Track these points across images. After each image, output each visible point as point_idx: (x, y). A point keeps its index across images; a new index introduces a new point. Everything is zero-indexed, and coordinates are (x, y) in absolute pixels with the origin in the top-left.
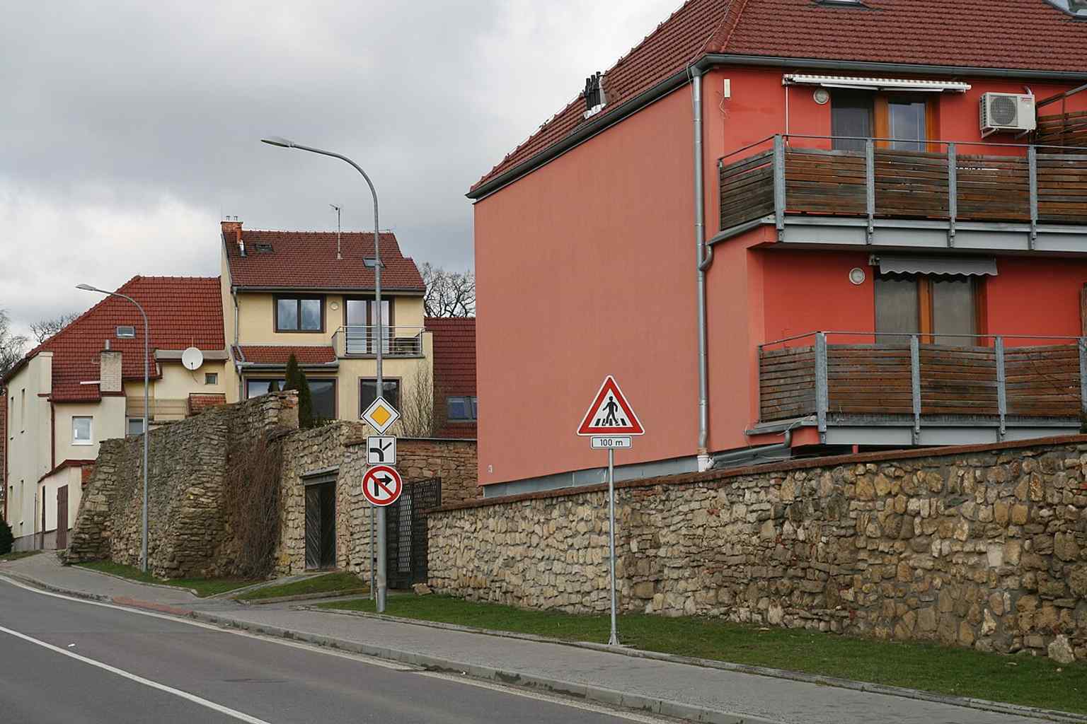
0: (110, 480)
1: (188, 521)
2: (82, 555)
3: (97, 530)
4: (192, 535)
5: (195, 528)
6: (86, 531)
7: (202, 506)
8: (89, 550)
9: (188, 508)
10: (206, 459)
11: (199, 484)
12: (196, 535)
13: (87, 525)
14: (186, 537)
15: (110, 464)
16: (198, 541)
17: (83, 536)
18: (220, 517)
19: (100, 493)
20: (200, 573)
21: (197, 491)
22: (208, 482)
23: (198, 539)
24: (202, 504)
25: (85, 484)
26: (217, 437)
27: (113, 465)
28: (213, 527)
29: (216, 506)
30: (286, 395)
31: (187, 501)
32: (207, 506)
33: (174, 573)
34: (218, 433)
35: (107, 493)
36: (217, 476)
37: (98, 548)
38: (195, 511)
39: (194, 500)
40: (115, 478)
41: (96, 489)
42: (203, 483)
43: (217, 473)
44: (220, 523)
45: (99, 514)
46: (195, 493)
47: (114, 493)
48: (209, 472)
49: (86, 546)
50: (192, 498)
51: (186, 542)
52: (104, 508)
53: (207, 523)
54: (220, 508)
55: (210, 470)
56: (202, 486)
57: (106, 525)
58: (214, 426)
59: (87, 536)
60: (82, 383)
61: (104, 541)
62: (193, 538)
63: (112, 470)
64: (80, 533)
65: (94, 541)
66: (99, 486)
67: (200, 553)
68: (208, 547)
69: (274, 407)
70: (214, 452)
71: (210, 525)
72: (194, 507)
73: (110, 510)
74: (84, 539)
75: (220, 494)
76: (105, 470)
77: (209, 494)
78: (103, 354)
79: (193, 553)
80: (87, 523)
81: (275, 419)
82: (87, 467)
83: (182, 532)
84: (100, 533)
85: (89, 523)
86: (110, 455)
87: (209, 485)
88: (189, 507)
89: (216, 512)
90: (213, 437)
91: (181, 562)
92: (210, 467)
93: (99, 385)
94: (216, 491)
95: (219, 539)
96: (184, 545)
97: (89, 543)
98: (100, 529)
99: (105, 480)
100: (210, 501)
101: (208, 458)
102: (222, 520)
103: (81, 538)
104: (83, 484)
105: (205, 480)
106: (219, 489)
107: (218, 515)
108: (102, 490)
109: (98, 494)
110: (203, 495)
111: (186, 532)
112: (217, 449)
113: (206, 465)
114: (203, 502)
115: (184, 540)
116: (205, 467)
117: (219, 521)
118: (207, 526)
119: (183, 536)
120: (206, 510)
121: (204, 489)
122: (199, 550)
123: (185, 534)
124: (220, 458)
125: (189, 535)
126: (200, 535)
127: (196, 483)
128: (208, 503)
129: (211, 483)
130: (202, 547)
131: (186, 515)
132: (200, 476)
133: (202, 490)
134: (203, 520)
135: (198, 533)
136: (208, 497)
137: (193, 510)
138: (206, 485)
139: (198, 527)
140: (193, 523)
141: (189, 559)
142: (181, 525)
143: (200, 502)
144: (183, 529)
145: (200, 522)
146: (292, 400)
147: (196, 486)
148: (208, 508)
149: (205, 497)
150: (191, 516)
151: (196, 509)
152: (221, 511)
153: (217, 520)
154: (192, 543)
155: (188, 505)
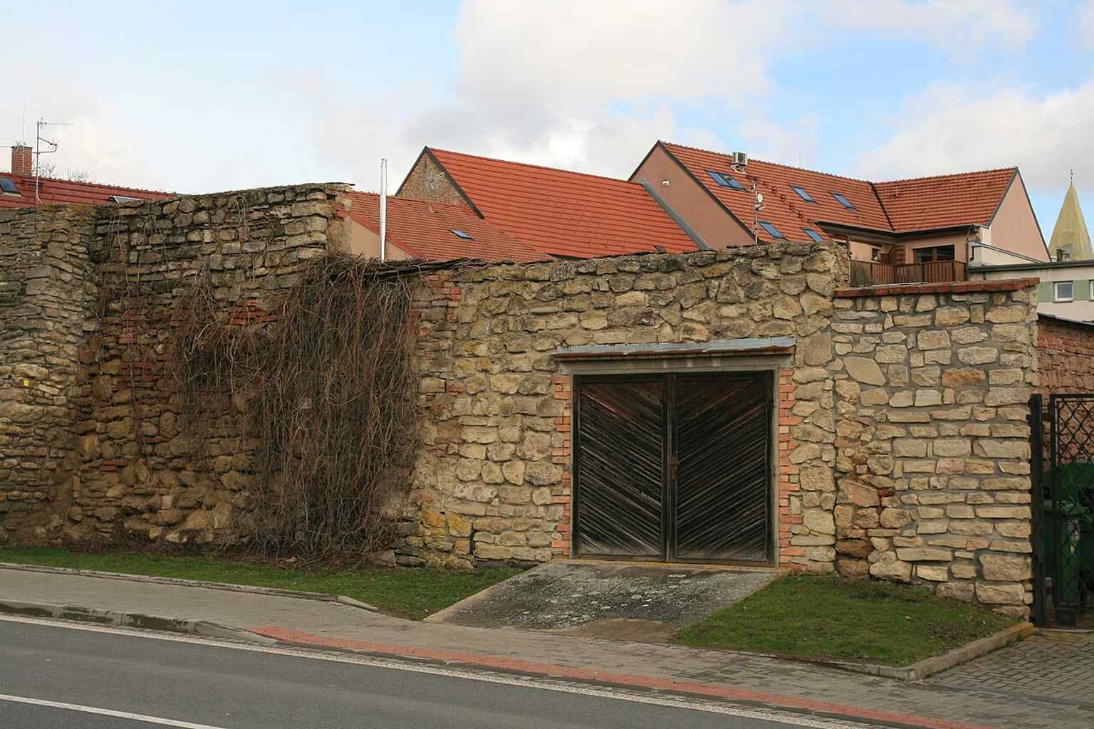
1: (18, 429)
4: (24, 458)
5: (31, 444)
7: (44, 401)
9: (18, 405)
10: (53, 309)
11: (39, 356)
12: (30, 457)
14: (14, 461)
16: (34, 470)
18: (71, 425)
20: (36, 537)
21: (34, 370)
22: (51, 354)
23: (34, 465)
24: (43, 397)
26: (69, 268)
28: (59, 444)
29: (65, 401)
31: (18, 391)
32: (50, 400)
34: (72, 260)
36: (68, 342)
38: (31, 410)
39: (30, 388)
42: (44, 354)
43: (70, 338)
44: (71, 436)
46: (32, 374)
48: (55, 334)
50: (26, 383)
51: (13, 471)
53: (50, 436)
54: (71, 406)
55: (57, 330)
56: (41, 360)
58: (66, 246)
62: (27, 465)
67: (37, 494)
68: (50, 482)
70: (63, 296)
71: (55, 438)
72: (29, 403)
75: (72, 378)
77: (56, 378)
79: (26, 494)
83: (8, 451)
87: (54, 360)
88: (19, 402)
89: (68, 415)
90: (64, 266)
91: (3, 513)
92: (58, 325)
94: (65, 373)
95: (68, 468)
96: (11, 478)
100: (56, 391)
101: (56, 306)
102: (74, 429)
105: (47, 348)
106: (69, 370)
107: (67, 421)
110: (45, 380)
111: (16, 452)
112: (69, 291)
113: (52, 321)
114: (44, 392)
115: (11, 469)
116: (50, 324)
117: (68, 431)
118: (49, 440)
119: (10, 460)
120: (51, 408)
121: (47, 368)
122: (36, 488)
123: (14, 457)
124: (74, 308)
125: (19, 458)
126: (37, 459)
127: (33, 355)
128: (53, 395)
129: (58, 357)
130: (41, 483)
131: (15, 418)
132: (41, 340)
133: (44, 369)
134: (43, 429)
135: (36, 454)
136: (53, 383)
137: (28, 407)
138: (50, 359)
139: (35, 442)
140: (27, 433)
141: (17, 506)
142: (8, 437)
143: (39, 392)
144: (11, 447)
145: (38, 431)
146: (344, 203)
147: (34, 360)
148: (53, 405)
149: (48, 383)
150: (24, 421)
151: (32, 407)
152: (74, 412)
153: (67, 428)
154: (24, 475)
155: (20, 399)
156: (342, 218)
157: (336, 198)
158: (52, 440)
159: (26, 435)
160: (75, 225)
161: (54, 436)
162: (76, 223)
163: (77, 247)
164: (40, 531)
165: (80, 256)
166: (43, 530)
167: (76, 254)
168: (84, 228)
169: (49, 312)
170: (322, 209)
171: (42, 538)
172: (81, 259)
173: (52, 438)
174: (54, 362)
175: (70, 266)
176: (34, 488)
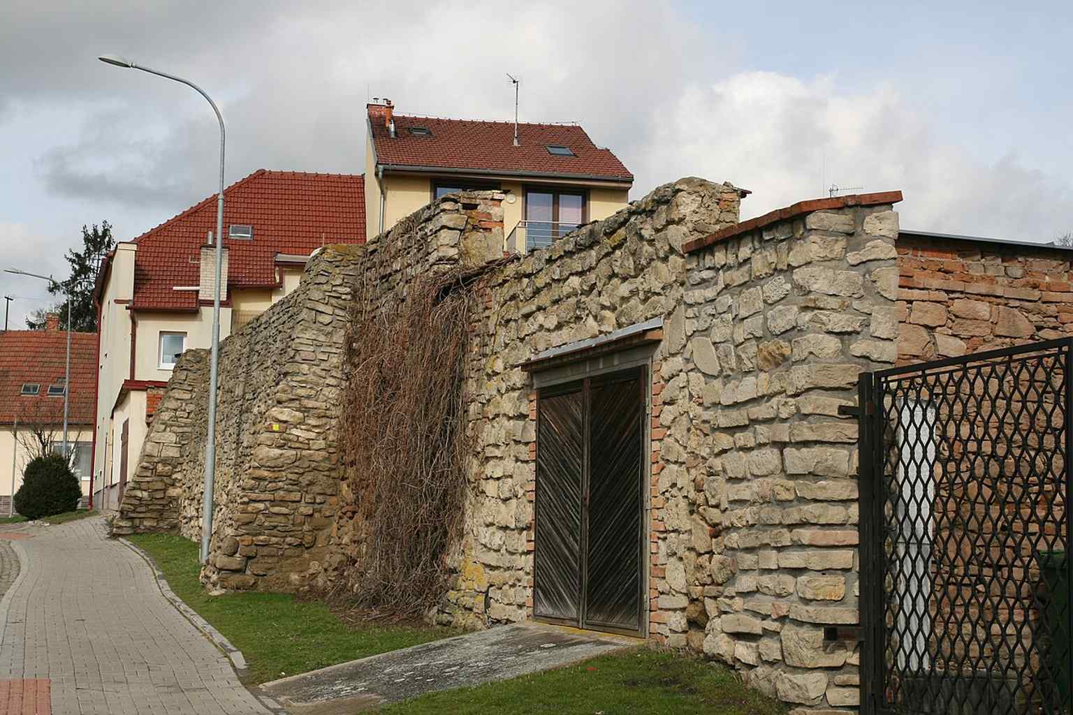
0: (185, 410)
1: (266, 474)
2: (137, 522)
3: (160, 485)
4: (273, 503)
5: (281, 488)
6: (144, 486)
7: (297, 445)
8: (149, 515)
9: (268, 449)
10: (307, 352)
11: (292, 400)
12: (283, 502)
13: (147, 477)
14: (261, 506)
15: (186, 387)
16: (285, 515)
17: (139, 494)
18: (330, 470)
19: (168, 429)
20: (289, 583)
21: (285, 414)
22: (308, 397)
23: (284, 510)
24: (297, 441)
25: (151, 416)
26: (329, 310)
27: (190, 388)
28: (316, 489)
29: (323, 446)
30: (478, 201)
31: (268, 435)
32: (307, 444)
33: (235, 579)
34: (333, 301)
35: (180, 430)
36: (328, 385)
37: (161, 512)
38: (281, 455)
39: (281, 432)
40: (191, 407)
41: (163, 424)
42: (298, 399)
43: (329, 380)
44: (331, 481)
45: (165, 462)
46: (284, 418)
47: (189, 430)
48: (312, 377)
49: (143, 509)
50: (276, 427)
51: (260, 516)
52: (173, 452)
53: (305, 480)
54: (332, 450)
55: (315, 373)
56: (296, 404)
57: (177, 479)
58: (325, 287)
59: (145, 494)
60: (175, 288)
61: (170, 502)
62: (276, 510)
63: (187, 396)
64: (134, 489)
65: (156, 502)
66: (167, 418)
67: (289, 539)
68: (306, 527)
69: (451, 224)
70: (322, 338)
71: (311, 483)
72: (279, 447)
73: (182, 456)
74: (140, 499)
75: (334, 422)
76: (177, 396)
77: (313, 422)
79: (274, 540)
80: (145, 474)
81: (453, 252)
82: (155, 392)
83: (253, 496)
84: (165, 490)
85: (149, 474)
86: (185, 372)
87: (311, 404)
88: (270, 446)
89: (326, 459)
90: (321, 308)
91: (249, 558)
92: (314, 368)
93: (197, 292)
94: (324, 416)
95: (328, 514)
96: (257, 523)
97: (147, 505)
98: (166, 484)
99: (176, 410)
100: (312, 435)
101: (312, 349)
102: (334, 474)
103: (135, 497)
104: (149, 416)
105: (302, 392)
106: (331, 412)
107: (327, 465)
108: (172, 426)
109: (165, 430)
110: (299, 423)
111: (262, 496)
112: (329, 333)
113: (308, 364)
114: (298, 436)
115: (257, 513)
116: (305, 367)
117: (328, 476)
118: (304, 485)
119: (256, 505)
120: (305, 452)
121: (302, 412)
122: (287, 532)
123: (259, 501)
124: (334, 350)
125: (267, 503)
126: (290, 504)
127: (284, 399)
128: (308, 439)
129: (316, 401)
130: (294, 528)
131: (263, 462)
132: (295, 384)
133: (297, 413)
134: (296, 473)
135: (286, 499)
136: (308, 427)
137: (278, 451)
138: (305, 402)
139: (286, 487)
140: (276, 478)
141: (266, 551)
142: (253, 482)
143: (291, 437)
144: (257, 491)
145: (290, 476)
146: (491, 212)
147: (286, 404)
148: (309, 449)
149: (303, 427)
150: (272, 465)
151: (284, 451)
152: (334, 457)
153: (325, 473)
154: (273, 519)
155: (269, 443)
157: (479, 207)
158: (308, 485)
159: (275, 480)
160: (337, 266)
161: (309, 481)
162: (338, 263)
163: (339, 289)
164: (294, 577)
165: (344, 297)
166: (297, 577)
167: (338, 295)
168: (348, 268)
169: (303, 355)
171: (295, 585)
172: (344, 300)
173: (307, 482)
174: (310, 406)
175: (331, 308)
176: (284, 534)
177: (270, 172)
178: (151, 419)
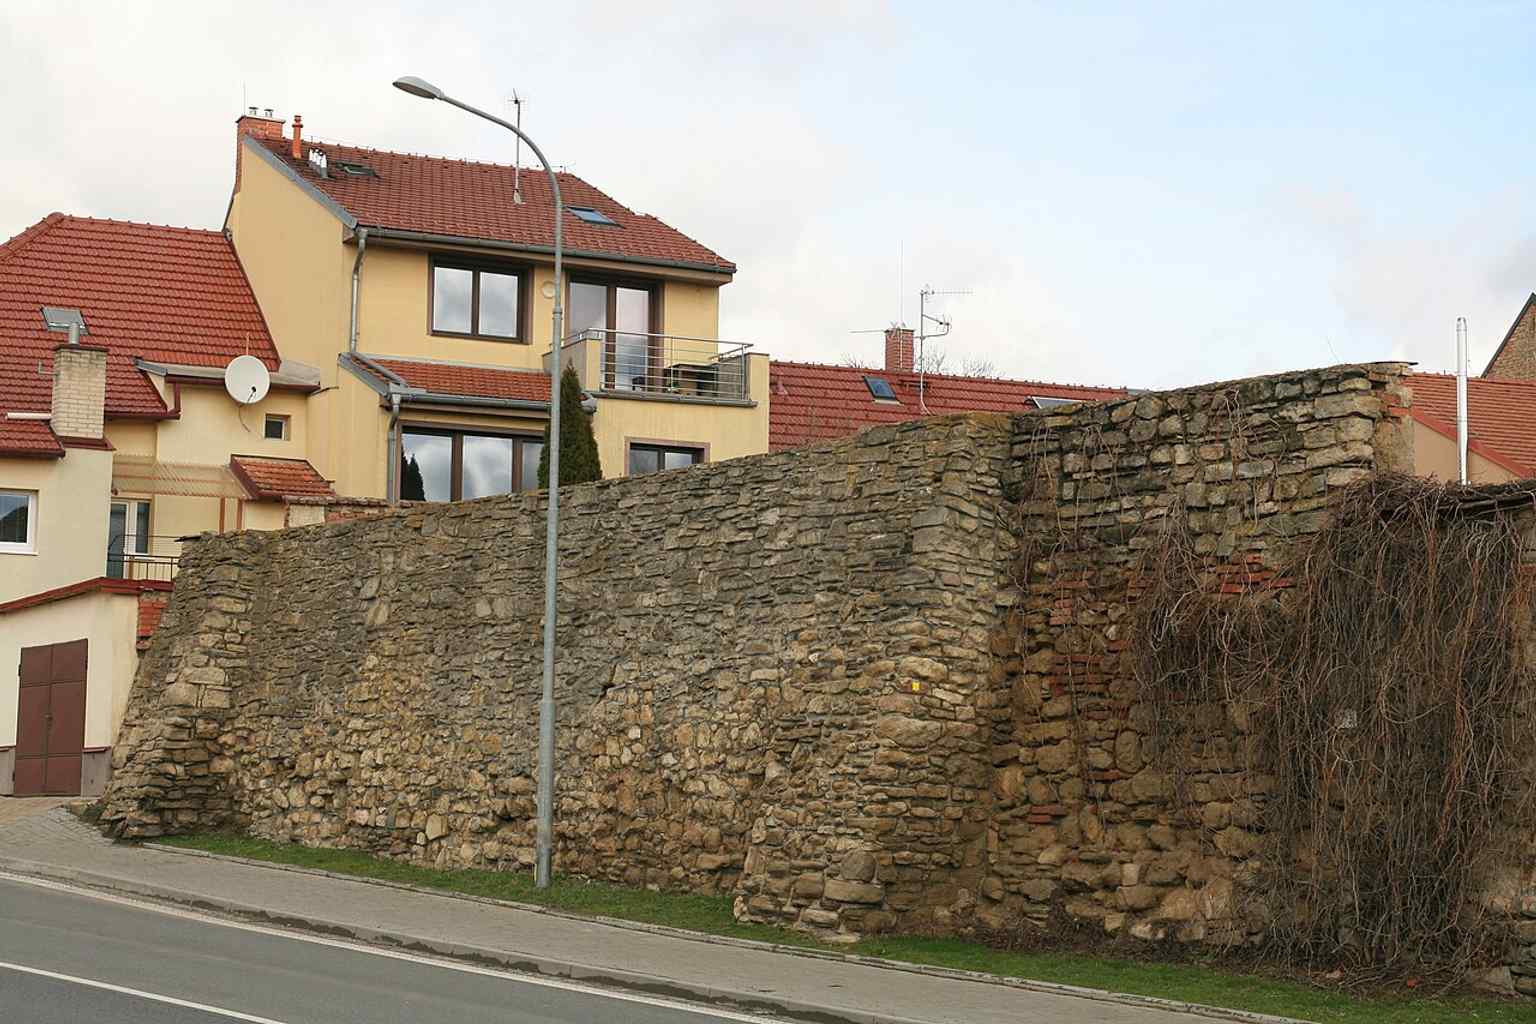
0: (237, 631)
1: (907, 757)
2: (168, 816)
3: (201, 755)
4: (917, 801)
5: (925, 780)
6: (178, 756)
7: (942, 713)
8: (186, 804)
9: (905, 720)
10: (951, 573)
11: (933, 645)
12: (924, 800)
13: (183, 741)
14: (902, 805)
15: (237, 593)
16: (930, 819)
17: (170, 768)
18: (982, 751)
19: (212, 662)
20: (935, 922)
21: (927, 666)
22: (951, 642)
23: (930, 812)
24: (941, 707)
25: (147, 638)
26: (973, 510)
27: (244, 595)
28: (965, 780)
29: (972, 714)
31: (905, 698)
32: (951, 713)
33: (873, 919)
34: (978, 498)
35: (228, 663)
36: (975, 623)
37: (203, 798)
38: (925, 728)
39: (922, 695)
40: (246, 626)
41: (205, 653)
42: (940, 643)
43: (977, 617)
44: (982, 769)
45: (208, 715)
46: (924, 672)
47: (243, 663)
48: (956, 612)
49: (178, 794)
50: (916, 686)
51: (901, 821)
52: (220, 701)
53: (952, 766)
54: (982, 721)
55: (959, 606)
56: (937, 652)
57: (225, 743)
58: (969, 476)
59: (180, 769)
60: (12, 415)
61: (217, 783)
62: (919, 811)
63: (240, 608)
64: (163, 761)
65: (196, 782)
66: (211, 645)
67: (936, 856)
68: (954, 838)
70: (966, 553)
71: (960, 771)
72: (921, 717)
73: (233, 706)
74: (173, 778)
75: (982, 679)
76: (225, 607)
77: (958, 678)
78: (65, 353)
79: (919, 857)
80: (180, 737)
82: (153, 598)
83: (893, 791)
84: (208, 763)
85: (185, 736)
86: (236, 569)
87: (955, 651)
88: (906, 715)
89: (977, 735)
90: (965, 507)
91: (888, 884)
92: (959, 598)
93: (47, 422)
94: (972, 671)
95: (980, 817)
96: (898, 831)
97: (184, 788)
98: (210, 753)
99: (223, 630)
100: (959, 699)
101: (956, 568)
102: (985, 757)
103: (165, 774)
104: (142, 638)
105: (944, 633)
106: (979, 665)
107: (976, 744)
108: (218, 656)
109: (207, 664)
110: (942, 681)
111: (906, 791)
112: (974, 545)
113: (950, 591)
114: (942, 700)
115: (897, 817)
116: (948, 596)
117: (978, 760)
118: (951, 773)
119: (896, 804)
120: (952, 725)
121: (945, 663)
122: (934, 847)
123: (901, 799)
124: (982, 572)
125: (908, 801)
126: (935, 803)
127: (925, 644)
128: (954, 705)
129: (960, 646)
130: (941, 839)
131: (901, 740)
132: (935, 621)
133: (940, 665)
134: (941, 756)
135: (931, 795)
136: (954, 687)
137: (919, 723)
138: (949, 649)
139: (931, 776)
140: (918, 764)
141: (908, 874)
142: (892, 769)
143: (934, 700)
144: (896, 783)
145: (935, 760)
146: (1400, 393)
147: (927, 652)
148: (955, 720)
149: (947, 686)
150: (915, 744)
151: (926, 722)
152: (986, 732)
153: (976, 756)
154: (917, 826)
155: (907, 710)
156: (1397, 419)
157: (1387, 387)
158: (956, 773)
159: (918, 766)
160: (981, 446)
161: (958, 767)
162: (982, 441)
163: (984, 479)
164: (942, 913)
165: (990, 491)
166: (946, 912)
167: (984, 489)
168: (995, 449)
169: (946, 577)
170: (1365, 405)
171: (945, 925)
172: (990, 496)
173: (955, 770)
174: (955, 654)
175: (976, 508)
176: (931, 848)
177: (72, 219)
178: (147, 644)
